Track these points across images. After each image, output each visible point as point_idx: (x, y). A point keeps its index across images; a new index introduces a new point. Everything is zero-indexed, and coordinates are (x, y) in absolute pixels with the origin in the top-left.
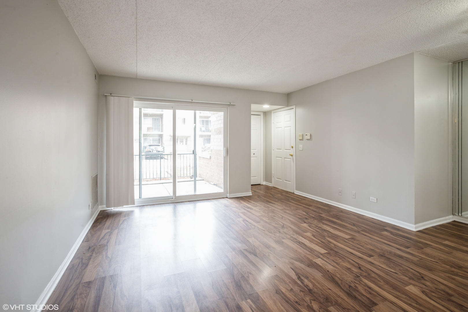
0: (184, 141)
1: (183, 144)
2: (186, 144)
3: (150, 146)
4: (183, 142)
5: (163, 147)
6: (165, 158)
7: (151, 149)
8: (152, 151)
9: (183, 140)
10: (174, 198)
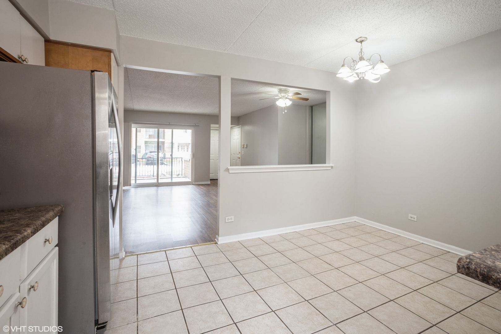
0: (186, 148)
1: (184, 151)
2: (187, 151)
3: (151, 152)
4: (184, 149)
5: (163, 154)
6: (164, 164)
7: (152, 156)
8: (153, 157)
9: (184, 147)
10: (157, 184)
